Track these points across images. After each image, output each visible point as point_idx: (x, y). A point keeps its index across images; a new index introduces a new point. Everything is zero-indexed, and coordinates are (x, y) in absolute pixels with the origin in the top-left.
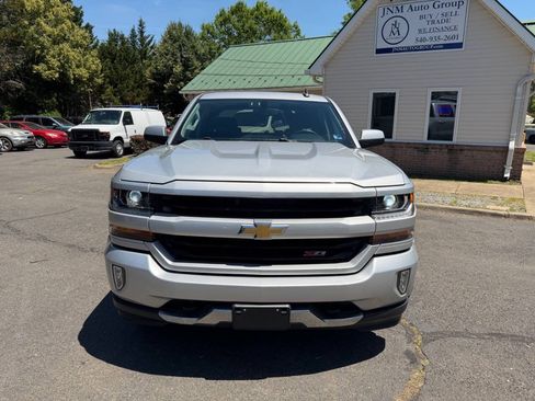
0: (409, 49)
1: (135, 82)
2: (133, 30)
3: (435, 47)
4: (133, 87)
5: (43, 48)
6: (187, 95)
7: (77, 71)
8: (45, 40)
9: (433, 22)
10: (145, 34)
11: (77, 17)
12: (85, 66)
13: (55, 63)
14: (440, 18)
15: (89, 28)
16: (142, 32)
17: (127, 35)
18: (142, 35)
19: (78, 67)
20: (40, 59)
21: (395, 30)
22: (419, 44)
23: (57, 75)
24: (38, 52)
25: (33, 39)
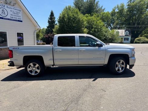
0: (8, 19)
3: (16, 20)
9: (14, 13)
14: (16, 12)
21: (3, 12)
22: (11, 18)
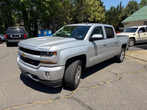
1: (115, 20)
2: (118, 5)
4: (115, 22)
5: (91, 14)
6: (123, 23)
7: (98, 19)
8: (91, 12)
10: (122, 6)
11: (101, 5)
12: (100, 17)
13: (92, 17)
15: (104, 7)
16: (121, 5)
17: (116, 7)
18: (120, 6)
19: (98, 17)
20: (90, 17)
23: (93, 20)
24: (89, 15)
25: (89, 12)
